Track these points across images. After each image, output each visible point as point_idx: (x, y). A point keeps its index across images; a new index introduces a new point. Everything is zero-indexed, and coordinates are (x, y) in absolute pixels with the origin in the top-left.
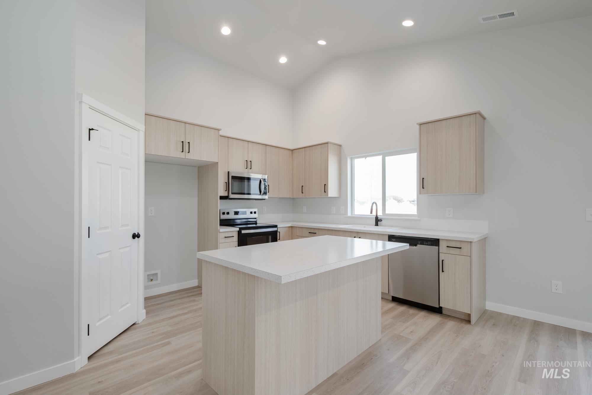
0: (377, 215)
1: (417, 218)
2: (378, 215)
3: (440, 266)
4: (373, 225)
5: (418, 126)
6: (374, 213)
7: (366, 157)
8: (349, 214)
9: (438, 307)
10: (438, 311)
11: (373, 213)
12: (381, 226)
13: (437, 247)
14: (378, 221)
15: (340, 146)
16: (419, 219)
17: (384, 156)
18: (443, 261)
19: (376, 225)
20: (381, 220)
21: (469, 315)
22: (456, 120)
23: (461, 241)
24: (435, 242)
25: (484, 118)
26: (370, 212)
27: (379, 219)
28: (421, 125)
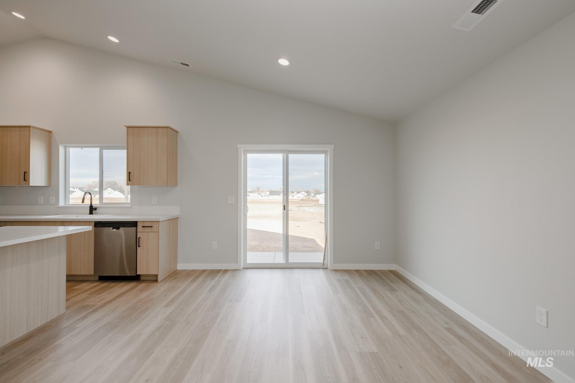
0: (91, 204)
1: (129, 206)
2: (93, 204)
3: (137, 242)
4: (87, 214)
5: (126, 128)
6: (87, 202)
7: (82, 147)
8: (61, 203)
9: (135, 275)
10: (137, 278)
11: (84, 202)
12: (96, 214)
13: (135, 228)
14: (92, 210)
15: (50, 132)
16: (131, 206)
17: (102, 149)
18: (139, 238)
19: (90, 214)
20: (96, 209)
21: (156, 276)
22: (155, 129)
23: (152, 221)
24: (134, 224)
25: (177, 132)
26: (81, 201)
27: (93, 207)
28: (128, 127)
